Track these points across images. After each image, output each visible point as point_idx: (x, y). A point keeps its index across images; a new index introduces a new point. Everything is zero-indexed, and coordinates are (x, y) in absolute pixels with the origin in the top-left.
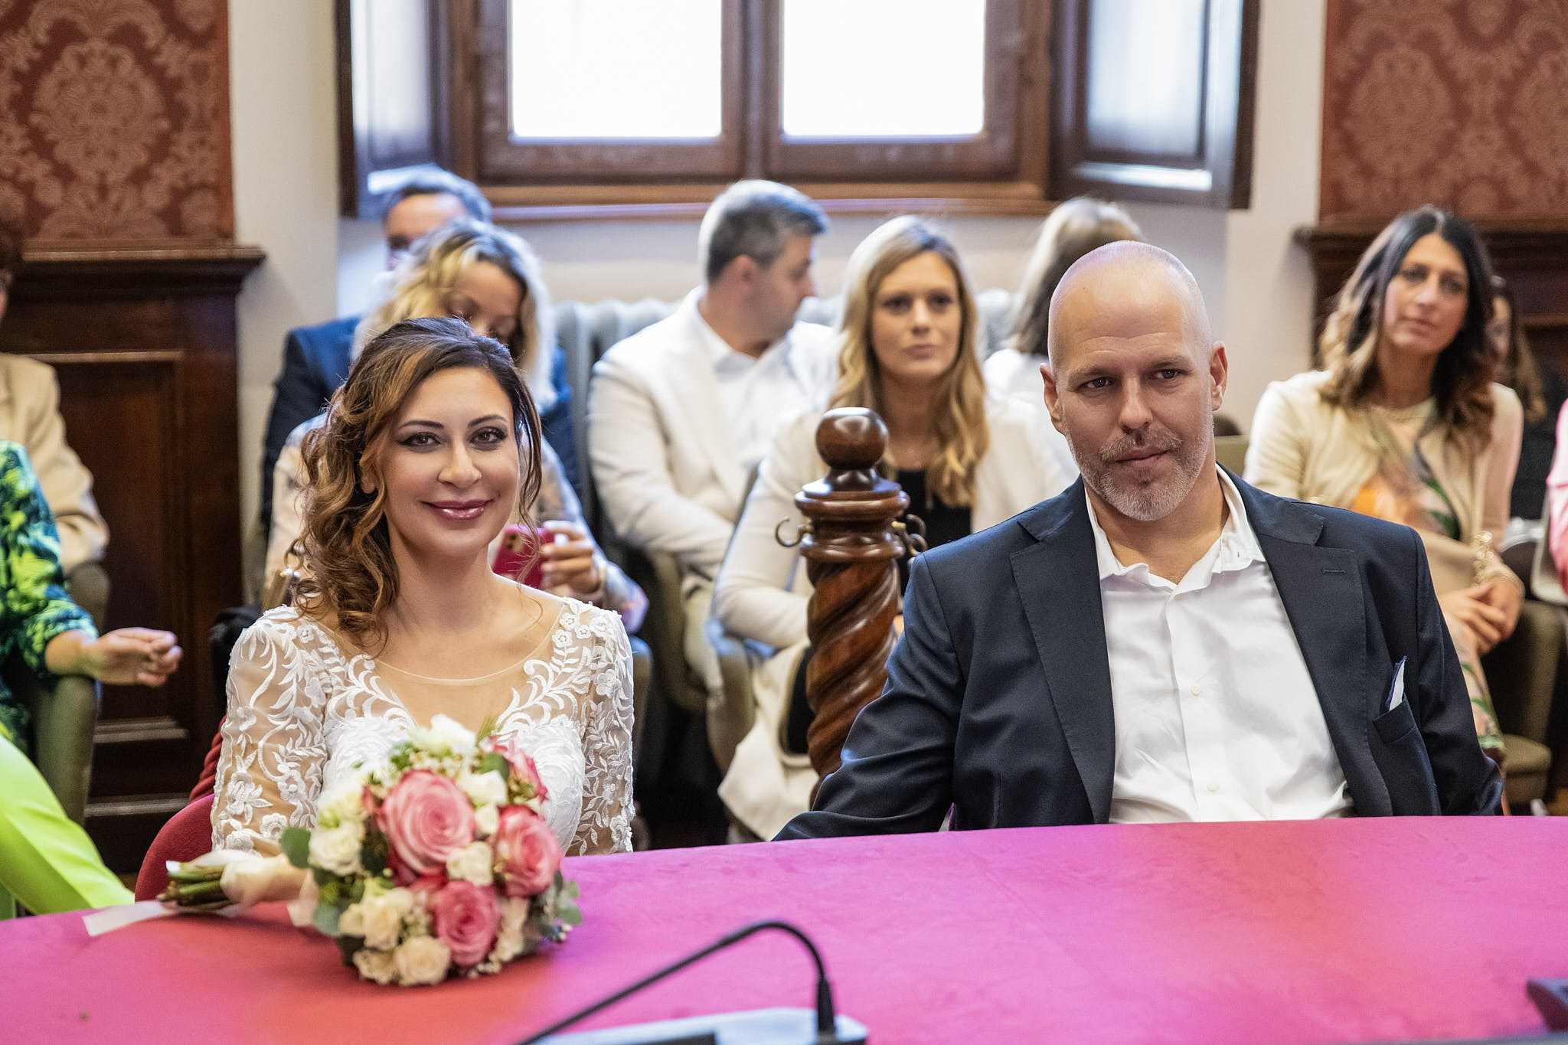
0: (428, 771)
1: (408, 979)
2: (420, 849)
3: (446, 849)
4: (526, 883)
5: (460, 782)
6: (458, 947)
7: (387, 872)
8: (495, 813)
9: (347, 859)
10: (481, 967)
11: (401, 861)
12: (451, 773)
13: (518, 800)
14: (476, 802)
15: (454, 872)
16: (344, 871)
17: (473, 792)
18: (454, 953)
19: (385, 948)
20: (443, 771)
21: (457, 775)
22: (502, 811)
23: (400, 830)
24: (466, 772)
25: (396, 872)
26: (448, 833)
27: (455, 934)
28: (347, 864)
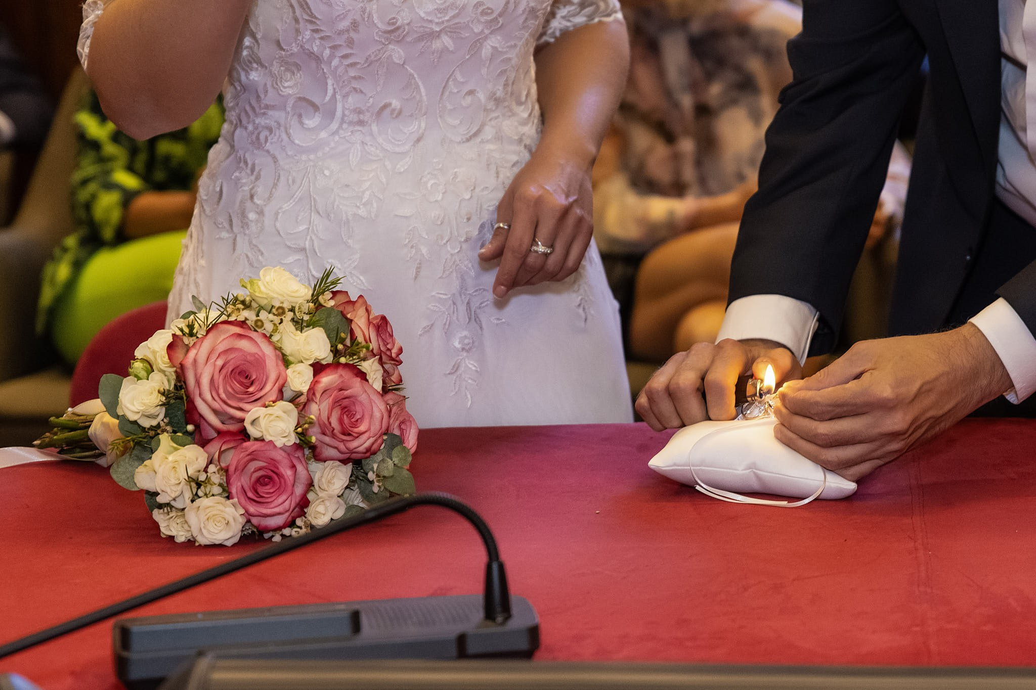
0: (243, 324)
1: (202, 540)
2: (216, 405)
3: (246, 406)
4: (342, 446)
5: (275, 338)
6: (252, 509)
7: (190, 428)
8: (311, 371)
9: (153, 411)
10: (287, 531)
11: (201, 416)
12: (269, 327)
13: (343, 360)
14: (290, 358)
15: (252, 431)
16: (146, 423)
17: (288, 349)
18: (248, 515)
19: (178, 504)
20: (259, 324)
21: (275, 330)
22: (318, 368)
23: (198, 382)
24: (288, 327)
25: (198, 427)
26: (251, 389)
27: (250, 495)
28: (154, 417)
